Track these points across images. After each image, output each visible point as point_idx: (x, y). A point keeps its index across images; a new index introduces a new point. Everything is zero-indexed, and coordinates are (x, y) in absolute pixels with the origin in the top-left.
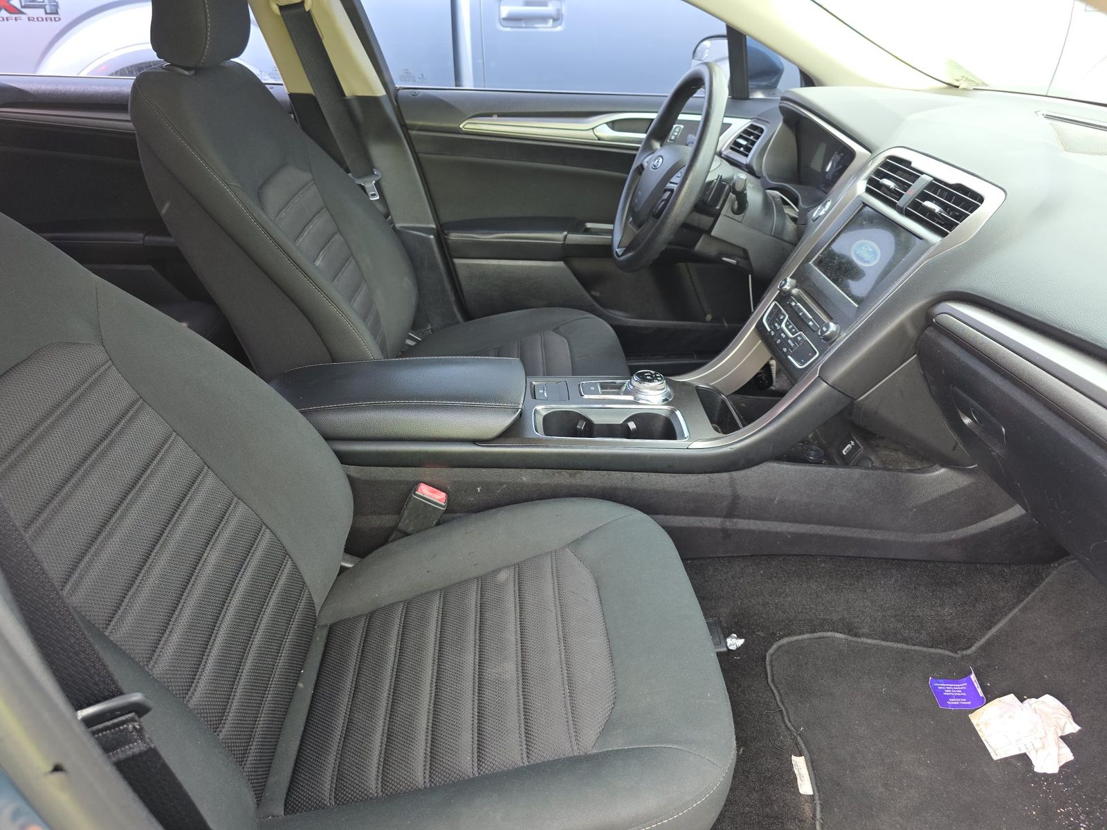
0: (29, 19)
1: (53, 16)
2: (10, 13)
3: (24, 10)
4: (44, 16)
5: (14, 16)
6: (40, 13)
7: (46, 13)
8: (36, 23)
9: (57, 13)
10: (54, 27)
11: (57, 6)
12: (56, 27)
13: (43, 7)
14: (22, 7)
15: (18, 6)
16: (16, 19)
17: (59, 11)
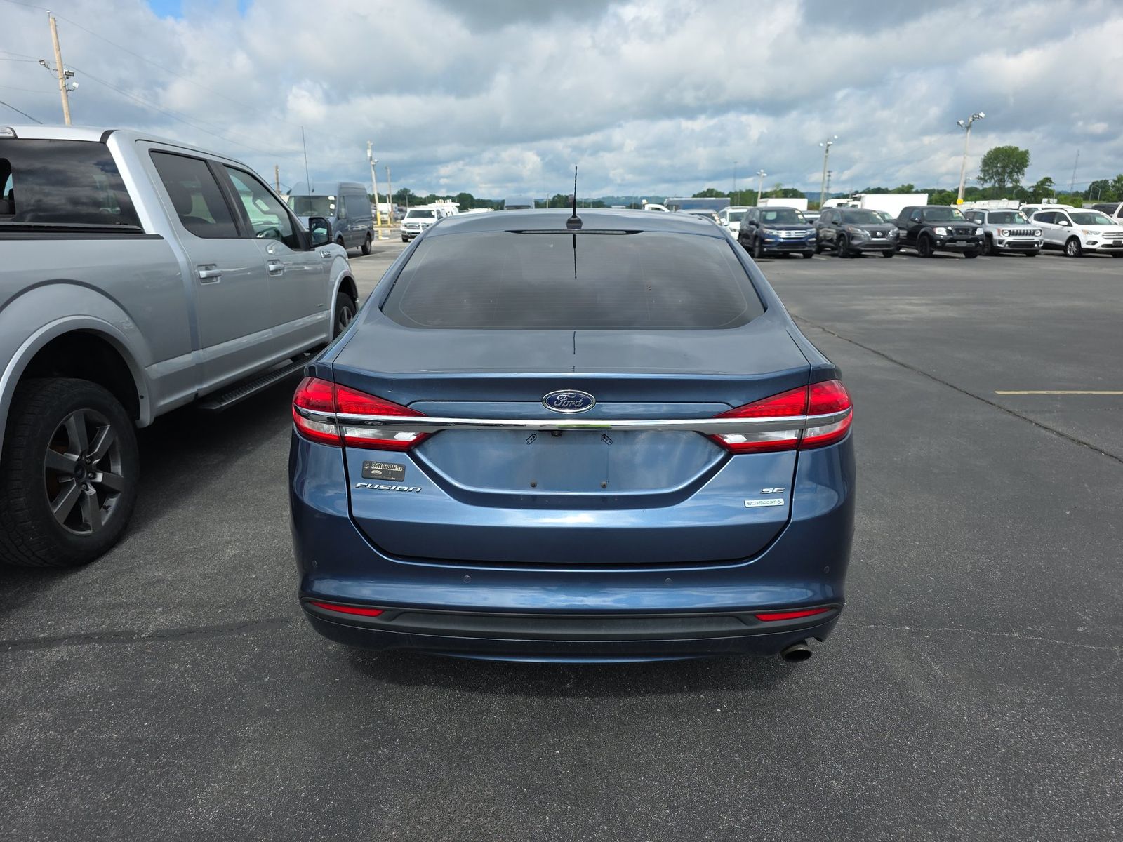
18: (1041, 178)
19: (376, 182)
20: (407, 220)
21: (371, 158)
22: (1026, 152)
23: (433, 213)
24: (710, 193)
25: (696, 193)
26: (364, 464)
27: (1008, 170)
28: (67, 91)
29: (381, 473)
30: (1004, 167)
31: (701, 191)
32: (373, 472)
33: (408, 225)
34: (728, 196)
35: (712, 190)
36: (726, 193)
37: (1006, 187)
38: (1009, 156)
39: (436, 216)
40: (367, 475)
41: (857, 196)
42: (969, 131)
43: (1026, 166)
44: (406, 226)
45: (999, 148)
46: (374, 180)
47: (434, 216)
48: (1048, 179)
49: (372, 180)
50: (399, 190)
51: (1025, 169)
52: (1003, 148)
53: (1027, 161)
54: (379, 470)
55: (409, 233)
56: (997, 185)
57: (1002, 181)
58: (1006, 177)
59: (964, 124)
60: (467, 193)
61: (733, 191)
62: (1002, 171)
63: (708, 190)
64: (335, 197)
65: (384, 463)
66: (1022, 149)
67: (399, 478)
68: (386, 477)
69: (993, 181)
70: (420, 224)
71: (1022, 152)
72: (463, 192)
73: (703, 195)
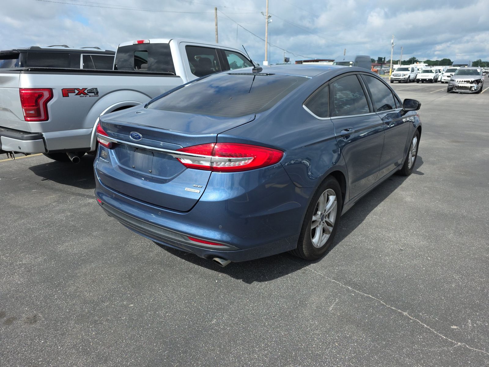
0: (89, 96)
1: (96, 95)
2: (84, 95)
3: (88, 94)
4: (94, 95)
5: (85, 95)
6: (93, 94)
7: (95, 94)
8: (91, 97)
9: (98, 94)
10: (97, 98)
11: (98, 92)
12: (98, 98)
13: (94, 93)
14: (88, 93)
15: (87, 93)
16: (86, 96)
17: (99, 94)
19: (393, 54)
20: (395, 72)
21: (393, 43)
23: (409, 69)
28: (268, 23)
33: (395, 75)
39: (410, 71)
44: (393, 75)
46: (392, 54)
47: (409, 71)
49: (391, 53)
50: (410, 58)
55: (394, 79)
60: (447, 58)
64: (353, 62)
70: (401, 74)
72: (445, 58)
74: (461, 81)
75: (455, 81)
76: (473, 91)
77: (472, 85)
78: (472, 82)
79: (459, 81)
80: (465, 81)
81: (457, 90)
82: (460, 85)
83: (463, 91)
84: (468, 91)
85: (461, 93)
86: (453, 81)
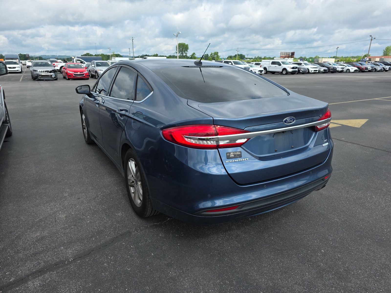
18: (193, 53)
22: (188, 45)
24: (87, 54)
25: (82, 55)
26: (227, 153)
27: (184, 50)
29: (233, 156)
30: (182, 49)
31: (84, 54)
32: (231, 156)
34: (95, 56)
35: (88, 54)
36: (94, 55)
37: (184, 55)
38: (183, 46)
40: (228, 157)
41: (145, 57)
42: (178, 37)
43: (188, 49)
45: (180, 43)
48: (194, 53)
51: (188, 50)
52: (181, 43)
53: (188, 48)
54: (233, 155)
56: (181, 55)
57: (182, 53)
58: (183, 52)
59: (176, 35)
61: (96, 54)
62: (182, 50)
63: (87, 53)
65: (234, 152)
66: (186, 44)
67: (240, 156)
68: (236, 157)
69: (180, 54)
71: (186, 45)
73: (85, 55)
74: (42, 71)
75: (38, 71)
76: (53, 78)
77: (52, 74)
78: (51, 72)
79: (41, 71)
80: (45, 71)
81: (41, 78)
82: (43, 74)
83: (46, 78)
84: (50, 79)
85: (46, 80)
86: (36, 71)
